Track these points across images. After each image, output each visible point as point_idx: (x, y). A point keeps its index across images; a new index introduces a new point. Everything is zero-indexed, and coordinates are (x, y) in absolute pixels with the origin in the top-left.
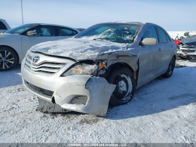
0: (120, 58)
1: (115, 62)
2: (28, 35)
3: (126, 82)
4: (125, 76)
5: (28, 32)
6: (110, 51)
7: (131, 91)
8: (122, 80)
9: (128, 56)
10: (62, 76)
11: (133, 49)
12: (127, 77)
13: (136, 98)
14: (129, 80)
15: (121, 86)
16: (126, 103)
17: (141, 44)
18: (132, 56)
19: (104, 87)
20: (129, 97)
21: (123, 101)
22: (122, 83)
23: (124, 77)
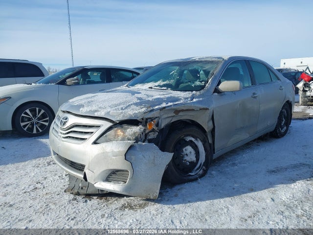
0: (181, 114)
1: (174, 120)
2: (68, 83)
3: (195, 148)
4: (193, 139)
5: (67, 80)
6: (164, 105)
7: (204, 161)
8: (188, 145)
9: (194, 110)
10: (95, 143)
11: (201, 99)
12: (196, 140)
13: (213, 172)
14: (200, 144)
15: (187, 154)
16: (196, 179)
17: (217, 91)
18: (200, 109)
19: (155, 156)
20: (202, 171)
21: (191, 177)
22: (189, 149)
23: (191, 141)
